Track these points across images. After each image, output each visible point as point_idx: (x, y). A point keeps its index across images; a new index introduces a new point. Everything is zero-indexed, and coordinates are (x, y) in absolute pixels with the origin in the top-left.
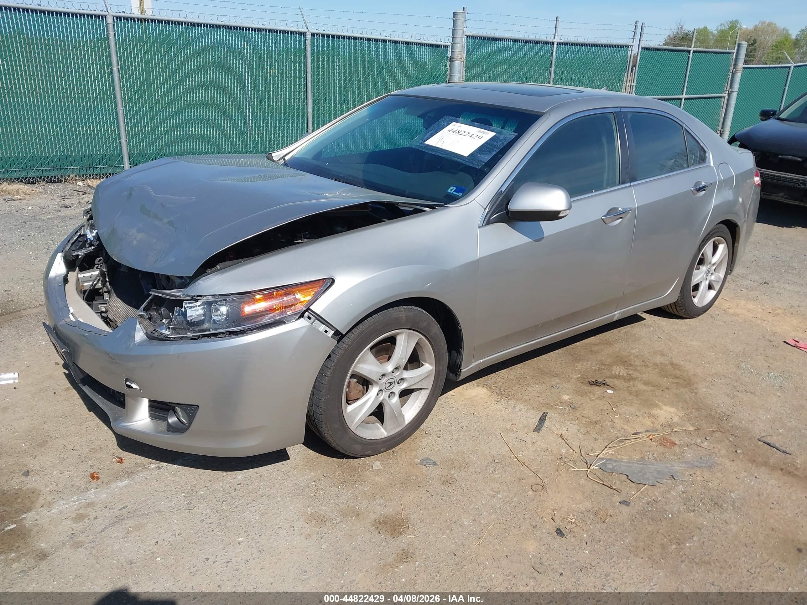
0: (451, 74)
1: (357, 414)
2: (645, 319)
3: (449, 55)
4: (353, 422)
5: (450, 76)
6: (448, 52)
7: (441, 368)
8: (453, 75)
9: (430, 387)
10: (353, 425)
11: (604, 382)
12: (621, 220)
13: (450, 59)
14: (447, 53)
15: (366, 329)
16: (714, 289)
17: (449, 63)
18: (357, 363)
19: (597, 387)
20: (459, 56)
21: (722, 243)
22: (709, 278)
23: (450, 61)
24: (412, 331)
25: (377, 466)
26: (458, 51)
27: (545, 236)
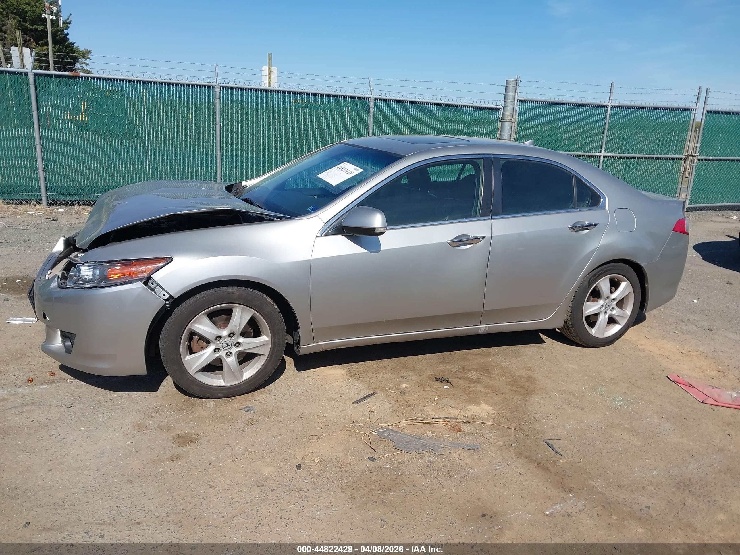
0: (501, 133)
1: (195, 363)
2: (545, 343)
3: (500, 116)
4: (191, 368)
5: (501, 134)
6: (500, 113)
7: (277, 341)
8: (503, 133)
9: (267, 355)
10: (191, 370)
11: (448, 380)
12: (472, 245)
13: (501, 120)
14: (498, 115)
15: (201, 299)
16: (620, 324)
17: (500, 124)
18: (193, 323)
19: (440, 383)
20: (509, 117)
21: (625, 281)
22: (609, 312)
23: (501, 122)
24: (246, 307)
25: (210, 405)
26: (508, 112)
27: (382, 249)
